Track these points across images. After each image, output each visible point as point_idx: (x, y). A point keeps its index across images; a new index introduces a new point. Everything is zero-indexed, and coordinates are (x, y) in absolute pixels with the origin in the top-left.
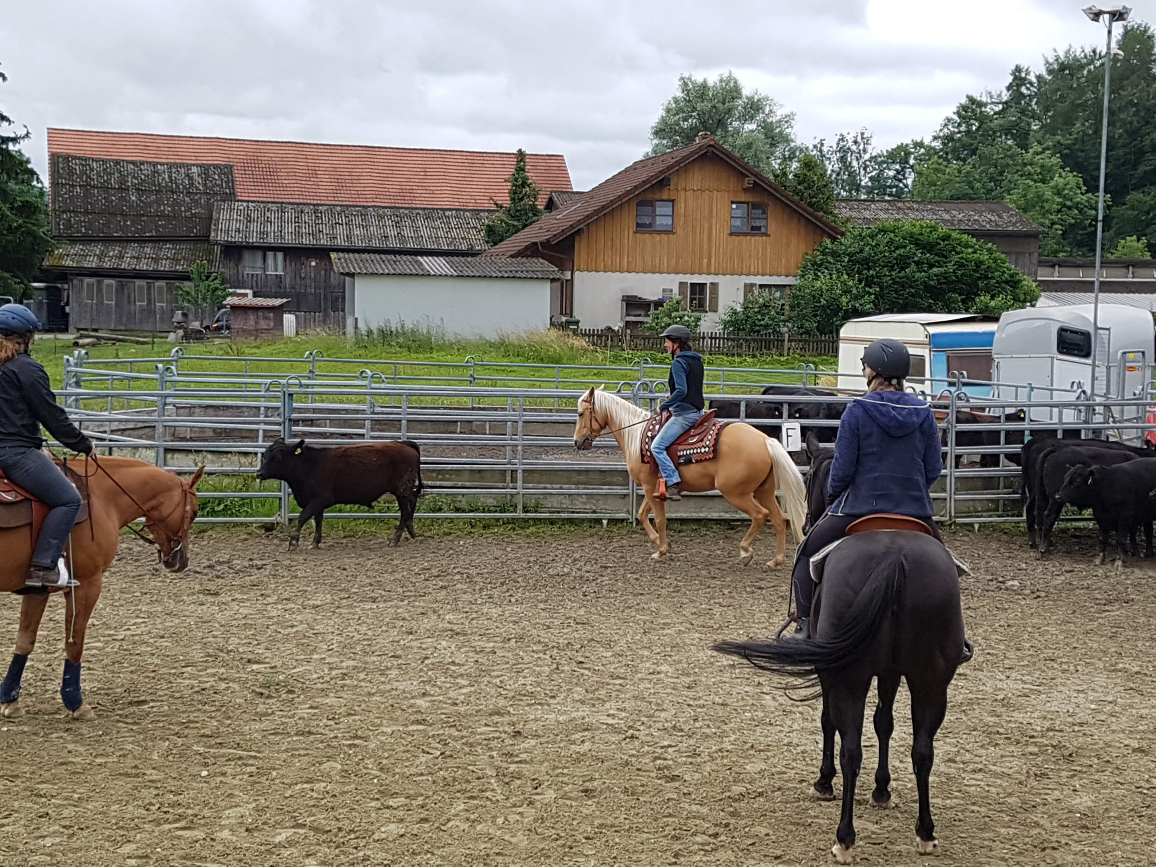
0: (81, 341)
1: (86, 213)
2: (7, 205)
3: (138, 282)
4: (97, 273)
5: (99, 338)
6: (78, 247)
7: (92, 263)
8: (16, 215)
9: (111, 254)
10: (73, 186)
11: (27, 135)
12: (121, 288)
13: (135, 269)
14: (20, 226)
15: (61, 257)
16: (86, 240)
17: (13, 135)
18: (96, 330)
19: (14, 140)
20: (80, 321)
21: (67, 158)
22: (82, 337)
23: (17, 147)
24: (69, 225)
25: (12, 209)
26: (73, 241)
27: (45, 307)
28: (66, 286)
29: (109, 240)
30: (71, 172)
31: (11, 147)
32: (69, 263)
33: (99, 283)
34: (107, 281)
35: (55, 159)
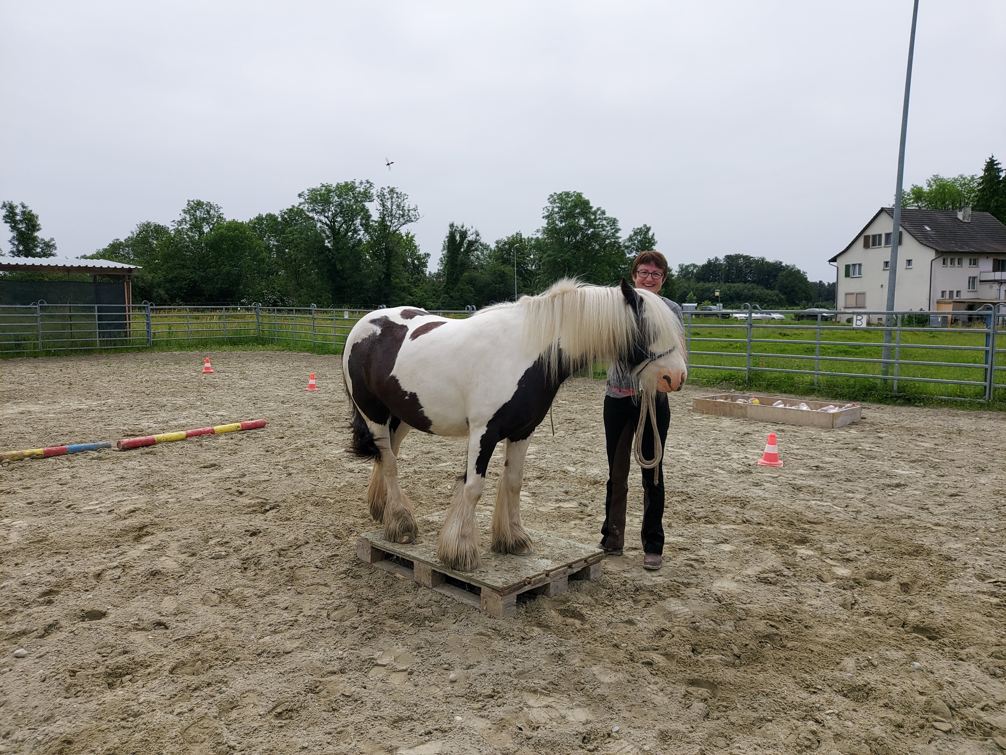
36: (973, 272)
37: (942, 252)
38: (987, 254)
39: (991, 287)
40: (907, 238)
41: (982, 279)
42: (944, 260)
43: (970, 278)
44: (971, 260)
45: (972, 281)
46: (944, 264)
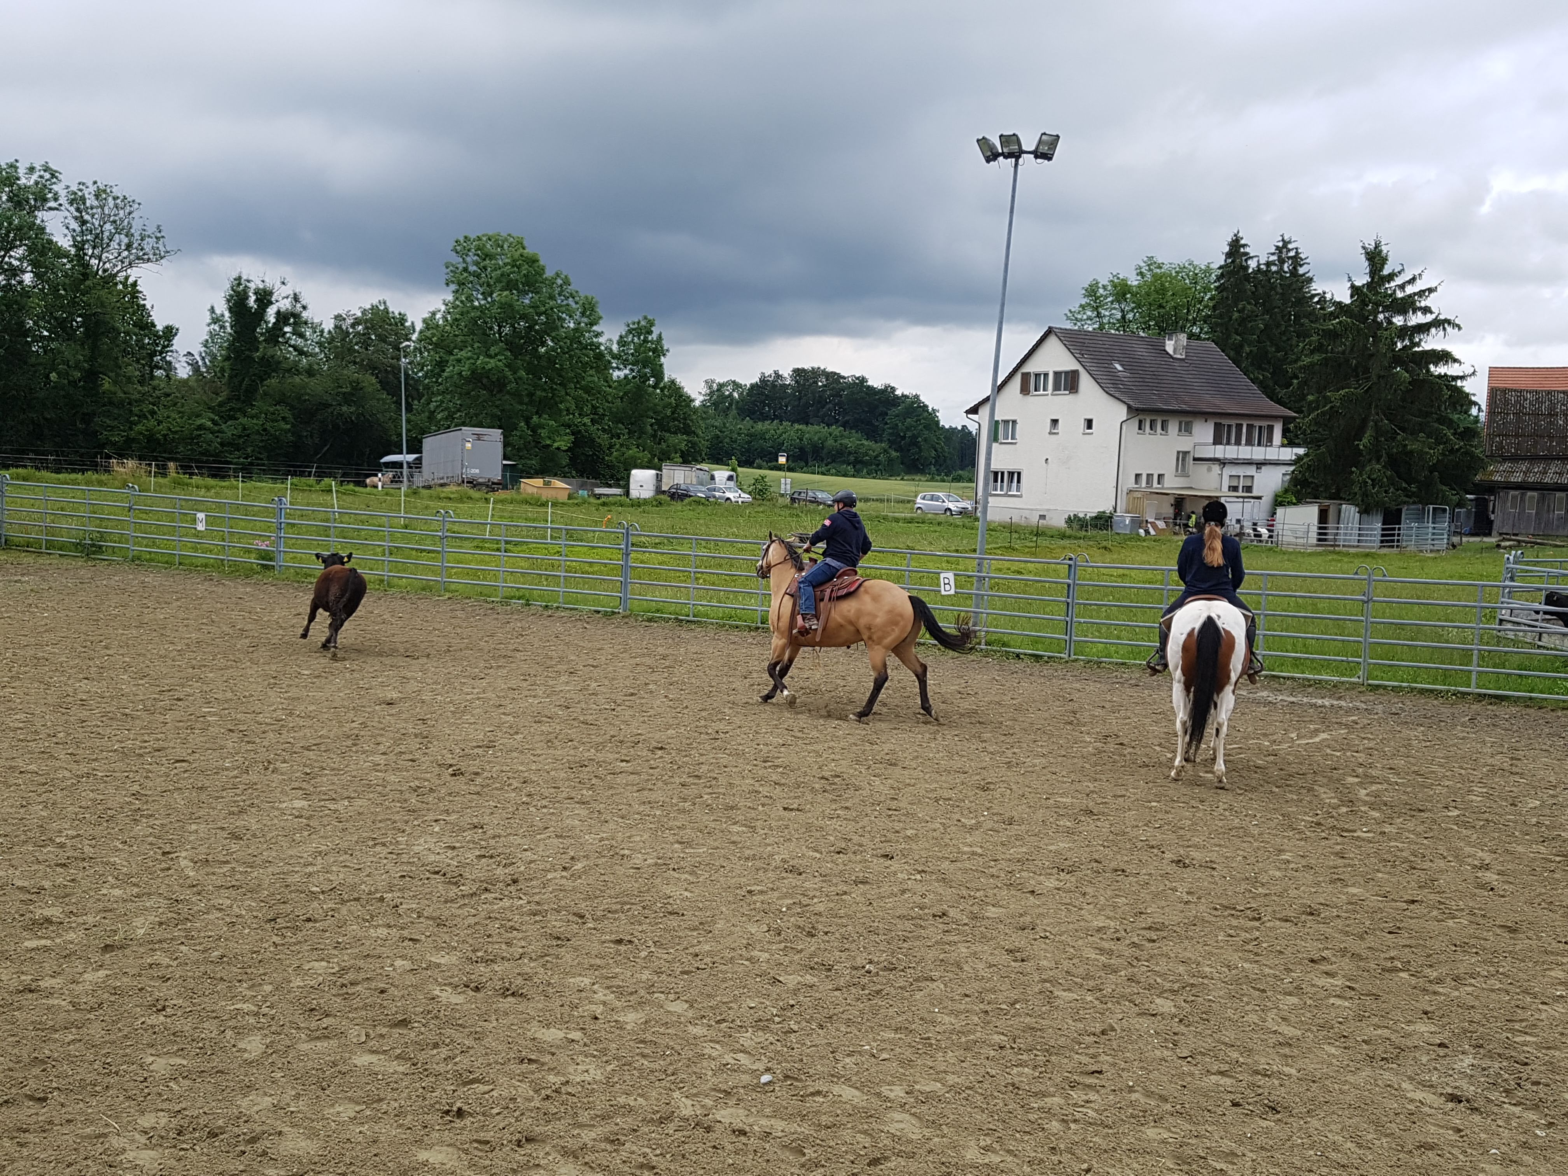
0: (1503, 544)
1: (1517, 436)
2: (1452, 431)
3: (1558, 494)
4: (1522, 487)
5: (1519, 541)
6: (1507, 465)
7: (1518, 478)
8: (1458, 439)
9: (1536, 470)
10: (1508, 414)
11: (1474, 373)
12: (1542, 499)
13: (1557, 483)
14: (1461, 447)
15: (1492, 473)
16: (1515, 459)
17: (1462, 374)
18: (1516, 535)
19: (1462, 378)
20: (1503, 526)
21: (1504, 391)
22: (1504, 540)
23: (1464, 383)
24: (1500, 447)
25: (1454, 434)
26: (1505, 459)
27: (1473, 514)
28: (1492, 498)
29: (1534, 458)
30: (1507, 402)
31: (1459, 383)
32: (1497, 478)
33: (1522, 494)
34: (1529, 493)
35: (1493, 393)
36: (1185, 443)
37: (1137, 410)
38: (1205, 415)
39: (1209, 470)
40: (1086, 382)
41: (1196, 456)
42: (1140, 422)
43: (1178, 452)
44: (1180, 423)
45: (1183, 456)
46: (1140, 428)
